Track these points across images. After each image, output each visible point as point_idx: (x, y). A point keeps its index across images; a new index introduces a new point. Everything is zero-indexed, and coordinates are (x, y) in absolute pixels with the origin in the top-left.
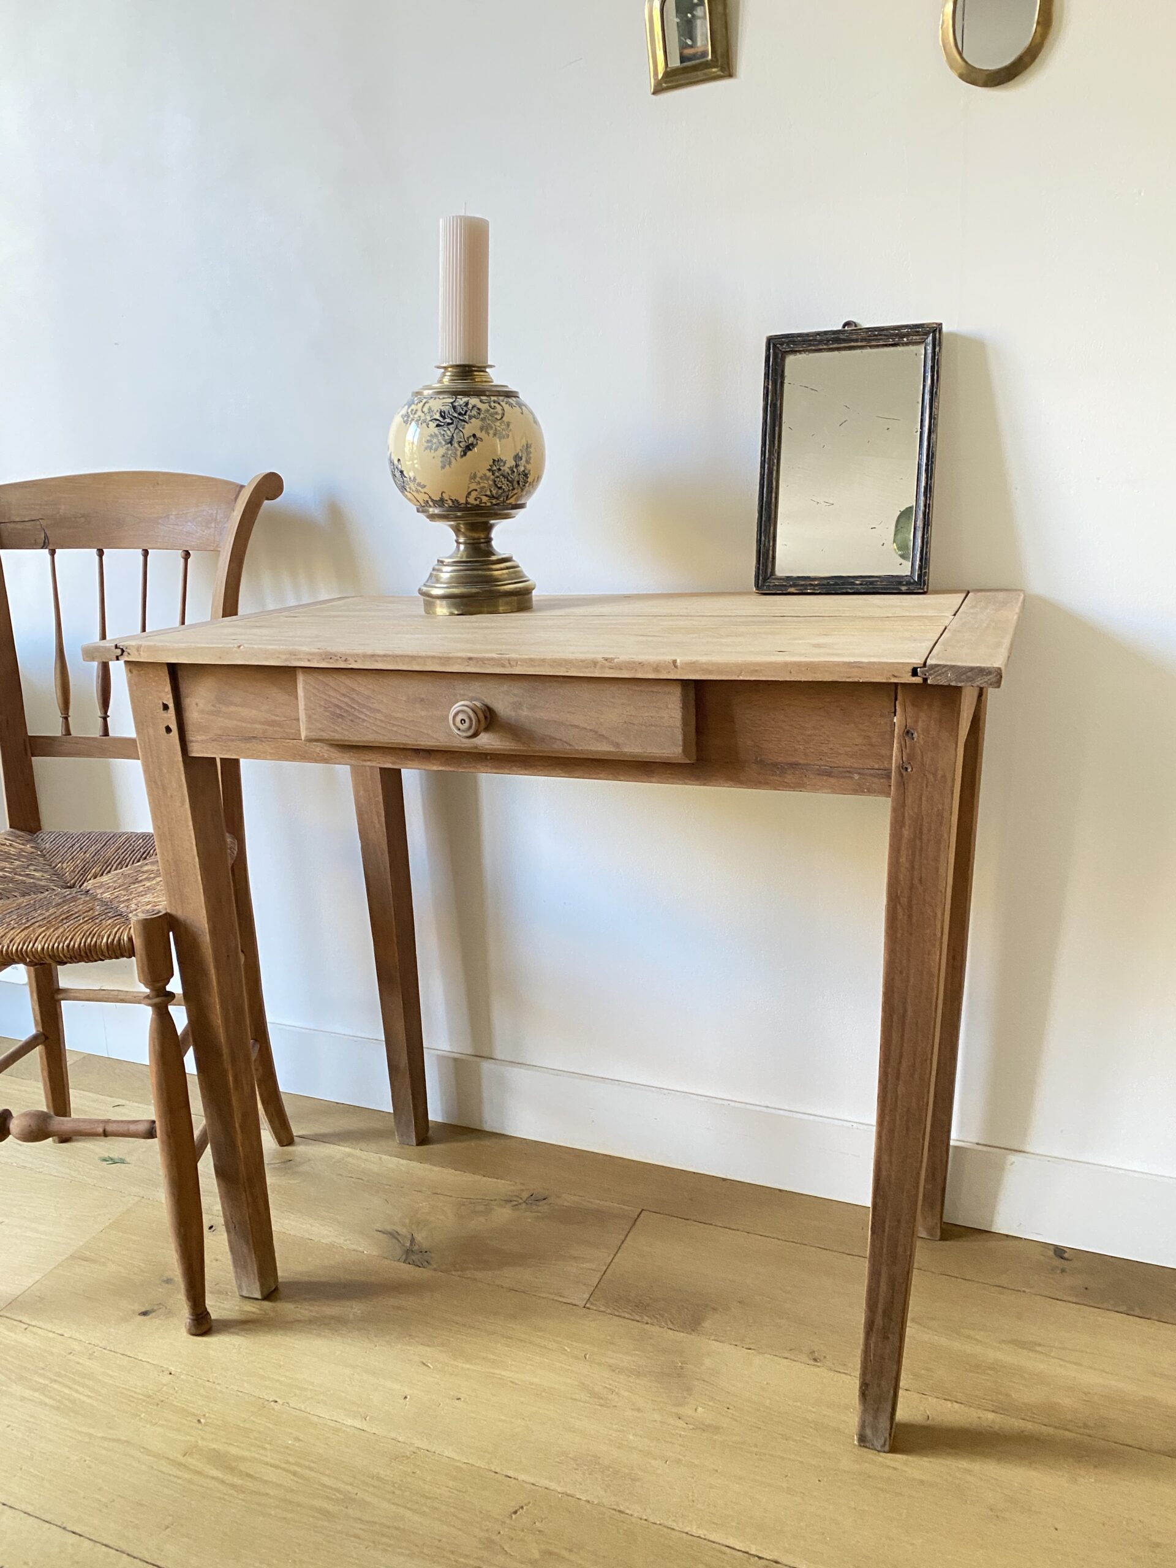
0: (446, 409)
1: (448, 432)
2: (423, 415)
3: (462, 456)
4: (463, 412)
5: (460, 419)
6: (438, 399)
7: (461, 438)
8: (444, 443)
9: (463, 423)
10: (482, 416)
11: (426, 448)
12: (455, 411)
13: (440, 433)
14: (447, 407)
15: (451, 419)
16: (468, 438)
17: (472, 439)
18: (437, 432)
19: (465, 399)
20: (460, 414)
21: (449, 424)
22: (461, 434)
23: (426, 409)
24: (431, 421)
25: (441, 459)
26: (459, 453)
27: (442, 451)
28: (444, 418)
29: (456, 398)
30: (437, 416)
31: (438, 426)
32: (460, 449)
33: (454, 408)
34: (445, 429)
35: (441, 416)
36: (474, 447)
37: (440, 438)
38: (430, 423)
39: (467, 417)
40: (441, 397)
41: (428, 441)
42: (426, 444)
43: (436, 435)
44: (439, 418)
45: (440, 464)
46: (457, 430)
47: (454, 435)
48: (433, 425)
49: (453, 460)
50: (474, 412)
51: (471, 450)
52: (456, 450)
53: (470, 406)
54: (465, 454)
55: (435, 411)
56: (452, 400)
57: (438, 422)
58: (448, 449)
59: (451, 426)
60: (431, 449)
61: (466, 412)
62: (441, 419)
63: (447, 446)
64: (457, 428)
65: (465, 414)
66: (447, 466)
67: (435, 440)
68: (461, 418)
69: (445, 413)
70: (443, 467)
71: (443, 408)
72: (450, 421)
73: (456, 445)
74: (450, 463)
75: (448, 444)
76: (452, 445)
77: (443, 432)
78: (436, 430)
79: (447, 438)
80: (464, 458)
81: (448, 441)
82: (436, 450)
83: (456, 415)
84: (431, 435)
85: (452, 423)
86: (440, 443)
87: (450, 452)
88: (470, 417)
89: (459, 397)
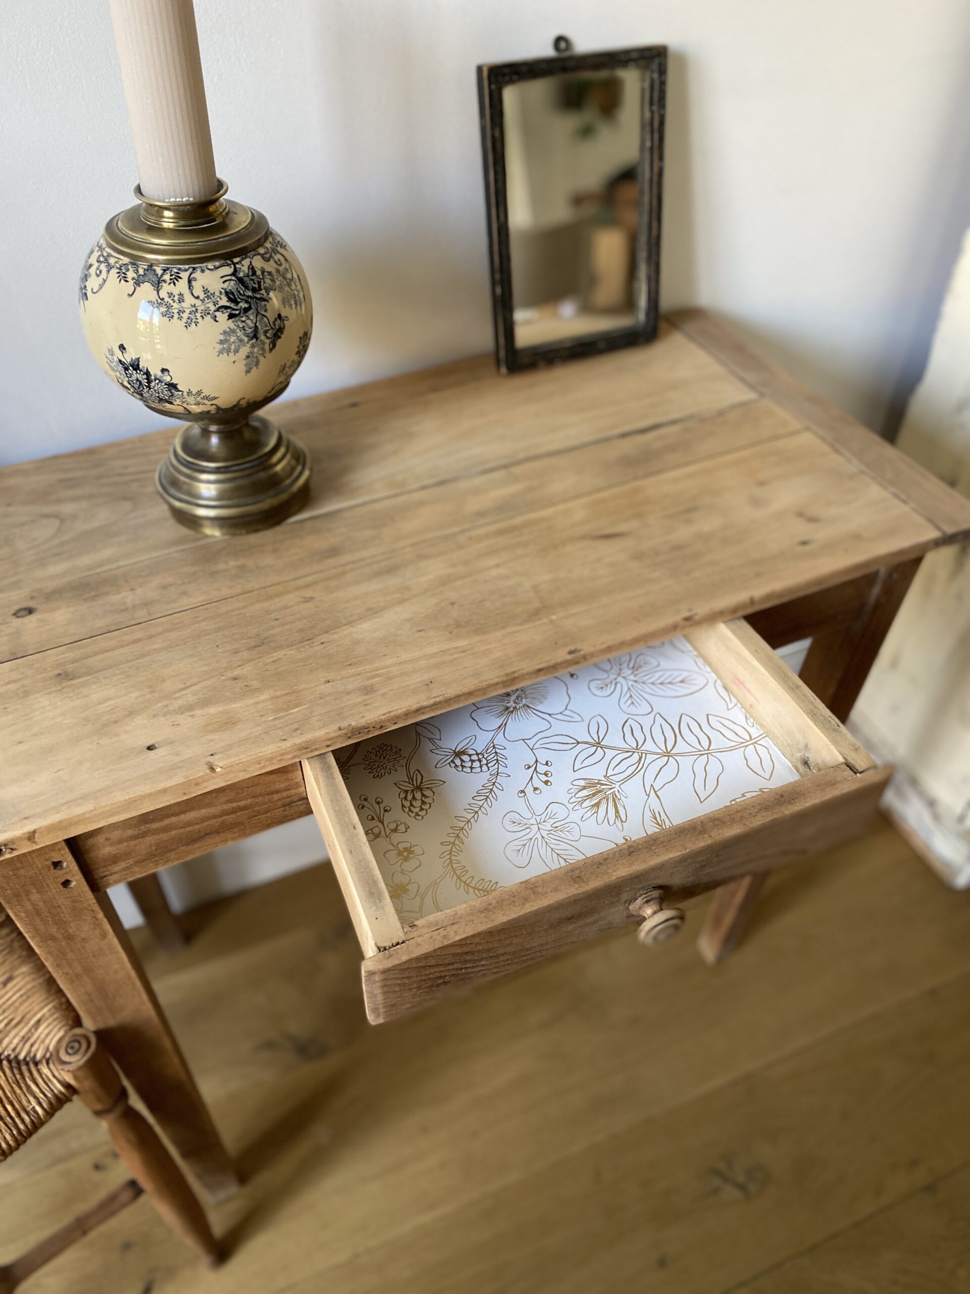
0: (231, 285)
1: (248, 322)
2: (198, 302)
3: (271, 350)
4: (256, 286)
5: (256, 298)
6: (207, 271)
7: (267, 326)
8: (246, 339)
9: (263, 303)
10: (278, 283)
11: (221, 352)
12: (247, 287)
13: (238, 326)
14: (232, 283)
15: (247, 302)
16: (274, 322)
17: (278, 322)
18: (232, 326)
19: (246, 262)
20: (254, 290)
21: (246, 310)
22: (265, 319)
23: (198, 291)
24: (218, 310)
25: (245, 362)
26: (267, 347)
27: (245, 350)
28: (237, 303)
29: (234, 264)
30: (224, 301)
31: (231, 316)
32: (268, 341)
33: (240, 281)
34: (244, 319)
35: (230, 300)
36: (282, 333)
37: (239, 333)
38: (217, 314)
39: (263, 292)
40: (210, 266)
41: (221, 342)
42: (219, 347)
43: (233, 331)
44: (228, 304)
45: (244, 368)
46: (260, 317)
47: (258, 324)
48: (222, 317)
49: (261, 359)
50: (268, 281)
51: (280, 337)
52: (263, 343)
53: (259, 273)
54: (274, 346)
55: (217, 294)
56: (228, 270)
57: (229, 310)
58: (253, 346)
59: (250, 312)
60: (228, 351)
61: (259, 283)
62: (232, 305)
63: (250, 342)
64: (258, 313)
65: (260, 289)
66: (254, 369)
67: (233, 339)
68: (258, 296)
69: (233, 294)
70: (248, 372)
71: (225, 285)
72: (246, 305)
73: (262, 337)
74: (257, 364)
75: (252, 339)
76: (257, 339)
77: (241, 325)
78: (231, 324)
79: (250, 331)
80: (274, 351)
81: (251, 335)
82: (236, 351)
83: (250, 293)
84: (225, 332)
85: (249, 308)
86: (241, 341)
87: (256, 350)
88: (267, 291)
89: (236, 260)
